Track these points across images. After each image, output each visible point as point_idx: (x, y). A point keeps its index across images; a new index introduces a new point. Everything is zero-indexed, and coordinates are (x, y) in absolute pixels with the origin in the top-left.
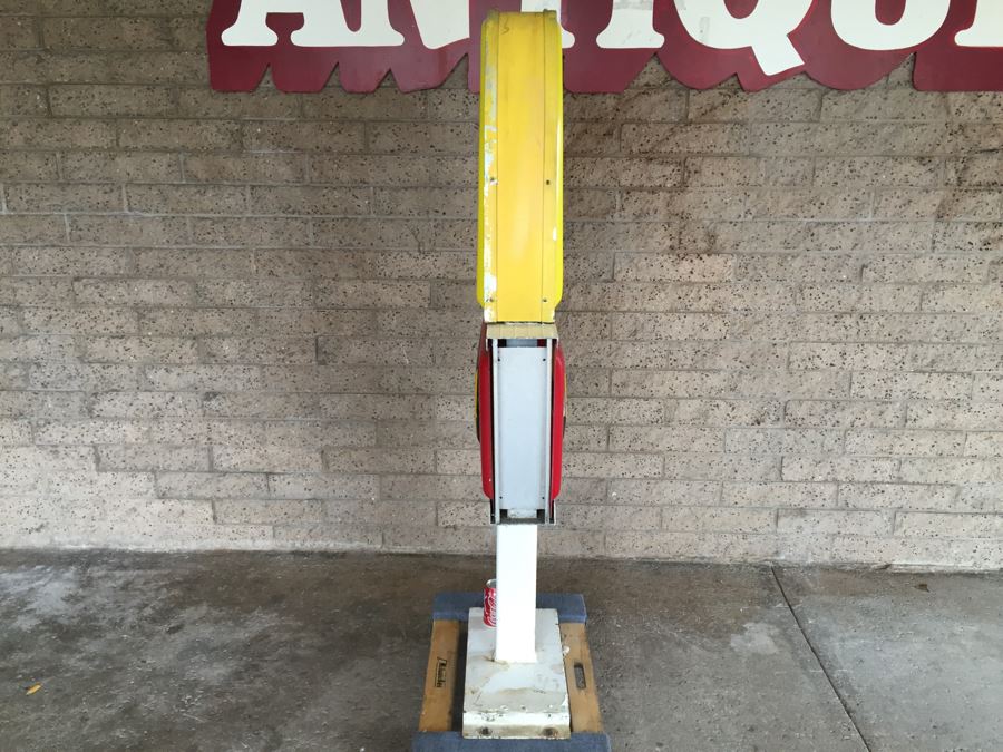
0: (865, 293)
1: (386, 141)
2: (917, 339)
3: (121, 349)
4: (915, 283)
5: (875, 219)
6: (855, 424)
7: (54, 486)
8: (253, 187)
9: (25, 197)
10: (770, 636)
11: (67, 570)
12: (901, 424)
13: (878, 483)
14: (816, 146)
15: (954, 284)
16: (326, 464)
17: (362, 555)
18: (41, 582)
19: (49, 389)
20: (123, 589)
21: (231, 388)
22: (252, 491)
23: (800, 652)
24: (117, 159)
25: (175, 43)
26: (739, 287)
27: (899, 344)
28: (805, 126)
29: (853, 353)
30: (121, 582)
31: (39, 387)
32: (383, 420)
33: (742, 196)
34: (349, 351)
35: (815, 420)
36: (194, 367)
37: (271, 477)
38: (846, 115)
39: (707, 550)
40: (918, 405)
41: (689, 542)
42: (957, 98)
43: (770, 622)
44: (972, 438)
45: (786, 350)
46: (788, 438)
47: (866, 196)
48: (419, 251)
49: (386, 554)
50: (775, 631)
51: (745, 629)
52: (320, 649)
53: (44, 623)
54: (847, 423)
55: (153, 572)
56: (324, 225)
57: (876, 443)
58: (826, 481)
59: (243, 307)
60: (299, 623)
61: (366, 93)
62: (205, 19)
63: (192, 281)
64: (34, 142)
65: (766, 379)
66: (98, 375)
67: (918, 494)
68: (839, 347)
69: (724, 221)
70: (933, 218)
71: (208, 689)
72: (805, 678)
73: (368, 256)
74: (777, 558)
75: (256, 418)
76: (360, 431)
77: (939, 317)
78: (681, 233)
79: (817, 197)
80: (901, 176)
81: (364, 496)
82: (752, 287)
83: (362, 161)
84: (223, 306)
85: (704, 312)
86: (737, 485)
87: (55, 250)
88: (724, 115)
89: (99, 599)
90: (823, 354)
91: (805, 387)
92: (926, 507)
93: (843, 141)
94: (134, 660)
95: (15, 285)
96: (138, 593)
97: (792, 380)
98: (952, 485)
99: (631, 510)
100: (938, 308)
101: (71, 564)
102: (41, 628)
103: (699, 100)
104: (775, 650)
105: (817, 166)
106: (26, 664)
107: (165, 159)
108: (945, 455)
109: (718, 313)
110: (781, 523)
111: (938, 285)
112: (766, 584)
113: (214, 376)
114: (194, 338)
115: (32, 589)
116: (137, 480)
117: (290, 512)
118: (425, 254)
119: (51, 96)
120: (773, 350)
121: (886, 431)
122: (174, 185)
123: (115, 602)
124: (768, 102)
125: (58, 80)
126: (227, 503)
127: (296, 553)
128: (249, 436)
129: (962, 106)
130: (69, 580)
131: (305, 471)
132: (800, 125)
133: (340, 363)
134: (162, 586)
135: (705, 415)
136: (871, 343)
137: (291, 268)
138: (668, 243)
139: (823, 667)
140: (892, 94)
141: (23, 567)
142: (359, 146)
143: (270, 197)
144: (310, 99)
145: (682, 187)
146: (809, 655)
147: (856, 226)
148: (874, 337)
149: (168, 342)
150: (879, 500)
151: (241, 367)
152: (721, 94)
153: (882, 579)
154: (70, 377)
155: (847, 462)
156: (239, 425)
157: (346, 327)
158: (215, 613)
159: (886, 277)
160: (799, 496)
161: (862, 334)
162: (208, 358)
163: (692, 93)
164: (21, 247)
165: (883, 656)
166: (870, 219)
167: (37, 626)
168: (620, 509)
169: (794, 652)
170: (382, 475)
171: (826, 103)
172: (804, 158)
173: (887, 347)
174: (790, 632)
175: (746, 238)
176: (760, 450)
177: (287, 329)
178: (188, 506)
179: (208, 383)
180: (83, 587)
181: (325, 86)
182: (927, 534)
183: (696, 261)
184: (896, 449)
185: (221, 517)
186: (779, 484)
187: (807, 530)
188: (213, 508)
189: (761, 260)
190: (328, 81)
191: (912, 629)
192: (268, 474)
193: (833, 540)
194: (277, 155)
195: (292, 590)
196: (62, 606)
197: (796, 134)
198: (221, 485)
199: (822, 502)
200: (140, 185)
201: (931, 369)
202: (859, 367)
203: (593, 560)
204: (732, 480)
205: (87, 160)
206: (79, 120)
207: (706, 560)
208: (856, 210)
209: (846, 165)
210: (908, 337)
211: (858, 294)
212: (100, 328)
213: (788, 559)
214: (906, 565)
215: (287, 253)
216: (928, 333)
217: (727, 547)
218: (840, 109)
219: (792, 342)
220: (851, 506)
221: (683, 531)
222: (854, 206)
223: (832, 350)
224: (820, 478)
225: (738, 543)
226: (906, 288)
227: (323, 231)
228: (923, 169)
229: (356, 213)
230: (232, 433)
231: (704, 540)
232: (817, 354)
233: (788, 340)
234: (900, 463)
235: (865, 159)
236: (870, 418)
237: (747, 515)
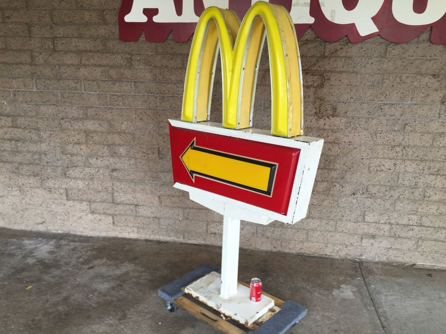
0: (406, 137)
2: (431, 159)
3: (78, 149)
4: (430, 133)
5: (411, 103)
6: (400, 197)
7: (49, 206)
8: (135, 82)
9: (43, 84)
10: (352, 291)
11: (52, 241)
12: (422, 199)
13: (411, 225)
14: (384, 68)
16: (161, 202)
17: (174, 243)
18: (40, 245)
19: (49, 164)
20: (73, 250)
21: (122, 168)
22: (129, 212)
23: (365, 299)
24: (81, 69)
25: (106, 21)
26: (347, 131)
27: (422, 160)
28: (379, 59)
29: (400, 164)
30: (72, 247)
31: (45, 164)
33: (349, 90)
35: (381, 195)
36: (108, 158)
37: (137, 207)
38: (398, 55)
39: (328, 251)
40: (431, 190)
41: (320, 247)
43: (353, 286)
45: (368, 161)
46: (368, 202)
47: (407, 92)
49: (185, 243)
50: (355, 289)
51: (341, 287)
52: (150, 280)
53: (38, 261)
54: (396, 197)
55: (86, 244)
56: (164, 99)
57: (409, 207)
58: (385, 223)
59: (129, 133)
60: (143, 269)
61: (184, 43)
62: (118, 11)
63: (109, 121)
64: (48, 61)
65: (358, 175)
66: (69, 159)
67: (429, 232)
68: (393, 161)
69: (341, 102)
70: (440, 103)
71: (100, 293)
72: (365, 311)
74: (361, 258)
75: (132, 181)
77: (442, 149)
78: (320, 106)
79: (384, 92)
80: (424, 83)
81: (177, 217)
82: (353, 132)
83: (181, 72)
84: (121, 132)
85: (330, 143)
86: (343, 222)
87: (54, 106)
88: (342, 54)
89: (62, 253)
90: (386, 165)
91: (376, 179)
92: (433, 238)
93: (397, 66)
94: (72, 279)
95: (38, 121)
96: (78, 252)
97: (371, 176)
99: (294, 231)
100: (441, 145)
101: (53, 238)
102: (37, 263)
103: (330, 47)
104: (354, 298)
105: (384, 78)
106: (28, 277)
107: (100, 70)
108: (443, 214)
109: (337, 143)
110: (364, 241)
111: (441, 134)
112: (355, 269)
113: (116, 162)
114: (108, 145)
115: (36, 248)
116: (82, 205)
117: (145, 222)
119: (55, 42)
120: (362, 161)
121: (415, 201)
122: (102, 80)
123: (69, 255)
124: (362, 48)
125: (59, 36)
126: (119, 217)
127: (147, 241)
128: (129, 188)
130: (51, 245)
131: (151, 205)
132: (376, 59)
133: (168, 158)
134: (89, 250)
135: (329, 189)
136: (409, 160)
137: (149, 117)
138: (314, 111)
139: (374, 307)
140: (420, 46)
141: (34, 238)
142: (180, 65)
143: (142, 86)
144: (160, 45)
145: (322, 86)
146: (369, 301)
147: (402, 105)
148: (410, 157)
149: (97, 147)
150: (411, 233)
151: (127, 159)
152: (340, 44)
153: (410, 270)
154: (58, 160)
155: (396, 215)
156: (125, 183)
158: (109, 262)
159: (416, 130)
160: (373, 229)
161: (404, 156)
162: (114, 154)
163: (327, 44)
164: (40, 105)
165: (404, 304)
166: (409, 102)
167: (35, 262)
168: (289, 230)
169: (362, 300)
170: (184, 208)
171: (389, 49)
172: (378, 74)
173: (416, 162)
174: (362, 290)
175: (350, 110)
176: (354, 207)
177: (147, 143)
178: (103, 217)
179: (113, 165)
180: (57, 248)
181: (166, 39)
182: (433, 251)
183: (327, 119)
184: (420, 210)
185: (116, 222)
186: (363, 223)
187: (376, 245)
188: (113, 218)
189: (357, 120)
190: (168, 37)
191: (421, 293)
192: (136, 205)
193: (388, 251)
194: (145, 68)
195: (142, 255)
196: (47, 255)
197: (375, 63)
198: (116, 209)
199: (383, 233)
200: (89, 80)
201: (437, 174)
202: (402, 171)
203: (276, 253)
204: (341, 220)
205: (68, 69)
206: (66, 52)
207: (328, 256)
208: (402, 99)
209: (398, 78)
210: (426, 158)
211: (403, 137)
212: (71, 140)
213: (366, 258)
214: (423, 265)
215: (148, 111)
216: (436, 156)
217: (338, 251)
218: (395, 52)
219: (371, 158)
220: (397, 236)
221: (318, 242)
222: (402, 96)
223: (390, 162)
224: (383, 222)
225: (343, 249)
226: (426, 135)
227: (163, 102)
228: (435, 80)
229: (177, 94)
230: (122, 187)
231: (327, 247)
232: (382, 164)
233: (369, 157)
234: (421, 217)
235: (407, 75)
236: (407, 195)
237: (347, 237)
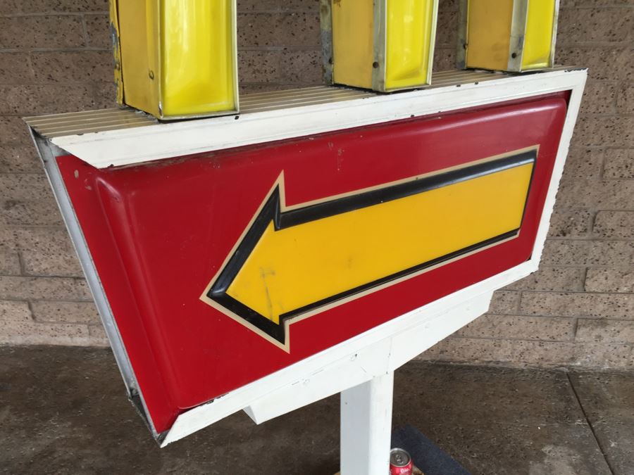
10: (571, 464)
21: (29, 197)
22: (63, 293)
35: (626, 232)
37: (78, 281)
39: (502, 355)
41: (485, 347)
43: (571, 446)
45: (601, 156)
46: (595, 251)
50: (577, 458)
51: (545, 455)
56: (98, 22)
58: (631, 293)
59: (27, 115)
60: (89, 436)
65: (576, 189)
74: (573, 364)
84: (8, 113)
86: (537, 295)
91: (618, 197)
97: (605, 189)
110: (580, 332)
112: (563, 394)
113: (11, 185)
120: (586, 156)
126: (43, 304)
128: (53, 244)
137: (69, 72)
151: (35, 176)
156: (42, 232)
160: (601, 307)
162: (3, 167)
174: (592, 459)
178: (8, 306)
179: (7, 192)
185: (39, 316)
186: (580, 295)
187: (607, 338)
188: (30, 308)
189: (581, 55)
192: (75, 278)
199: (623, 312)
204: (532, 290)
207: (500, 365)
213: (584, 365)
215: (63, 55)
217: (522, 353)
219: (609, 148)
221: (479, 337)
224: (624, 289)
225: (534, 349)
227: (97, 30)
230: (37, 240)
231: (500, 346)
233: (604, 146)
237: (545, 324)
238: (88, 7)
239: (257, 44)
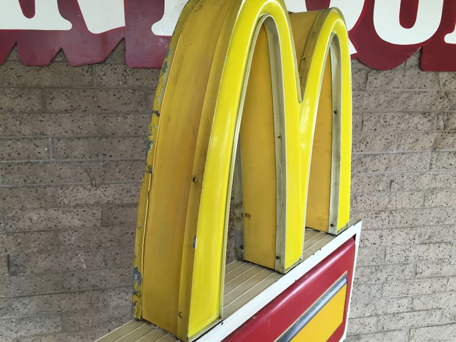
0: (393, 198)
1: (60, 103)
2: (422, 224)
4: (420, 190)
5: (397, 152)
6: (388, 279)
12: (414, 276)
13: (401, 313)
14: (364, 106)
15: (442, 189)
27: (412, 228)
29: (387, 236)
32: (67, 312)
34: (36, 263)
35: (365, 279)
38: (381, 86)
40: (423, 263)
42: (444, 76)
44: (451, 280)
47: (393, 137)
48: (92, 184)
54: (383, 279)
56: (11, 168)
57: (399, 289)
58: (371, 316)
61: (42, 66)
67: (422, 317)
68: (378, 233)
70: (431, 149)
73: (49, 191)
76: (48, 322)
77: (434, 210)
79: (364, 139)
80: (413, 124)
83: (40, 118)
90: (370, 238)
92: (426, 324)
93: (380, 103)
98: (440, 309)
100: (433, 205)
105: (364, 119)
108: (437, 291)
111: (433, 191)
118: (97, 186)
121: (405, 281)
129: (446, 81)
133: (28, 272)
136: (396, 228)
140: (408, 73)
142: (38, 107)
147: (387, 156)
148: (398, 225)
150: (401, 324)
155: (383, 302)
157: (32, 245)
159: (405, 187)
160: (356, 327)
161: (391, 223)
166: (395, 151)
171: (370, 78)
173: (405, 231)
181: (6, 60)
184: (411, 291)
190: (8, 56)
199: (369, 329)
201: (429, 242)
202: (390, 243)
208: (387, 147)
209: (382, 118)
210: (416, 223)
211: (389, 199)
216: (428, 220)
218: (378, 83)
220: (385, 329)
222: (386, 144)
223: (374, 235)
224: (368, 314)
226: (416, 193)
228: (425, 120)
229: (37, 158)
232: (366, 238)
234: (413, 299)
235: (392, 114)
236: (397, 275)
238: (4, 158)
239: (134, 179)
